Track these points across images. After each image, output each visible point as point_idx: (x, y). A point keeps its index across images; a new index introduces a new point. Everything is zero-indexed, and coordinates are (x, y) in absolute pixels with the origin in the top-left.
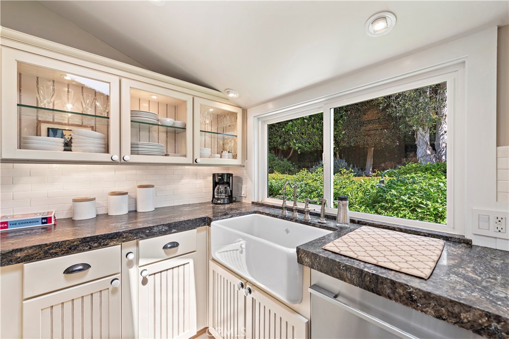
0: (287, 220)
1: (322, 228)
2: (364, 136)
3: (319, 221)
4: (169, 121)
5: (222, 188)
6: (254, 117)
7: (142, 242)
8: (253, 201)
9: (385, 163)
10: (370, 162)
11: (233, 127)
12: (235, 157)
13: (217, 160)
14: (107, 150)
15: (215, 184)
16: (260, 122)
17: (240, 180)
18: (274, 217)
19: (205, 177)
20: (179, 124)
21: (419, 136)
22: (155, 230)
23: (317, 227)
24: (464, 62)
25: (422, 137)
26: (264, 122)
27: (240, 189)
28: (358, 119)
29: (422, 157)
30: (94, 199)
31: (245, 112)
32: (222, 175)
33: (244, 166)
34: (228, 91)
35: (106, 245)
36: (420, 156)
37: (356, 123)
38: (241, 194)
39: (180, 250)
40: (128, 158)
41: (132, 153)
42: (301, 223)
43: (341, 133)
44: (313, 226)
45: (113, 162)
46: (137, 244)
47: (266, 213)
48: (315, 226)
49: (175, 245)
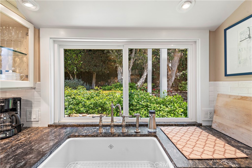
0: (109, 137)
1: (143, 136)
2: (94, 66)
3: (135, 131)
6: (51, 38)
8: (50, 124)
9: (100, 82)
10: (94, 81)
16: (56, 45)
18: (94, 137)
21: (119, 69)
23: (138, 137)
24: (195, 42)
25: (120, 70)
28: (91, 56)
29: (120, 80)
33: (35, 88)
36: (119, 79)
37: (89, 58)
38: (31, 118)
42: (124, 136)
43: (80, 63)
44: (134, 136)
47: (83, 136)
48: (136, 136)
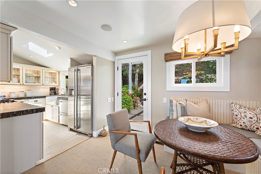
4: (36, 75)
5: (52, 91)
7: (29, 100)
11: (55, 76)
12: (56, 83)
13: (50, 84)
14: (19, 82)
15: (50, 90)
16: (63, 75)
17: (58, 89)
19: (47, 88)
20: (38, 76)
22: (32, 98)
26: (65, 75)
27: (58, 91)
30: (15, 93)
31: (59, 72)
32: (52, 88)
33: (59, 86)
34: (53, 68)
35: (21, 99)
39: (38, 102)
40: (25, 84)
41: (26, 83)
45: (21, 85)
46: (28, 100)
49: (37, 101)
